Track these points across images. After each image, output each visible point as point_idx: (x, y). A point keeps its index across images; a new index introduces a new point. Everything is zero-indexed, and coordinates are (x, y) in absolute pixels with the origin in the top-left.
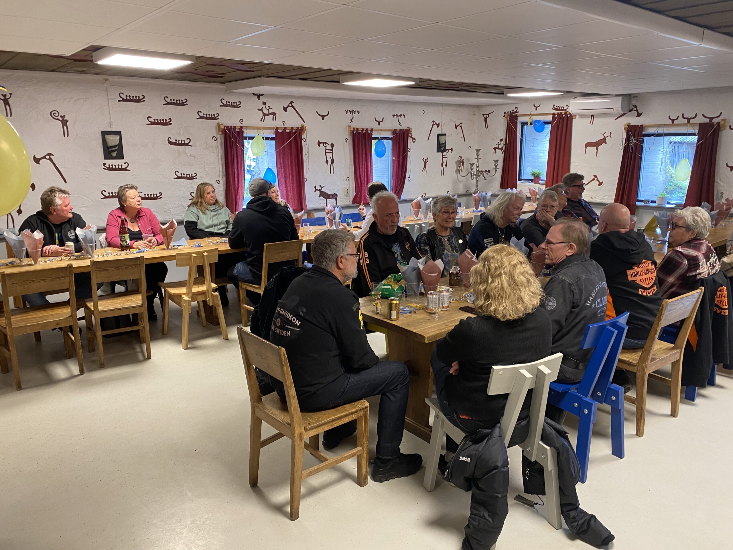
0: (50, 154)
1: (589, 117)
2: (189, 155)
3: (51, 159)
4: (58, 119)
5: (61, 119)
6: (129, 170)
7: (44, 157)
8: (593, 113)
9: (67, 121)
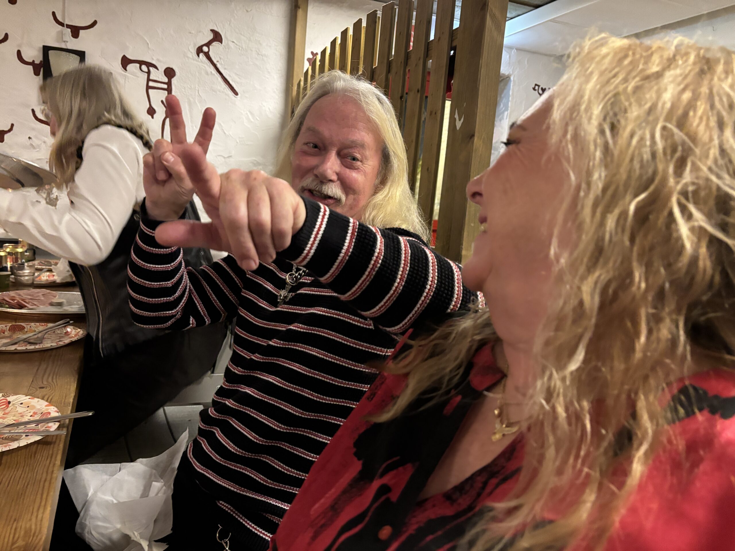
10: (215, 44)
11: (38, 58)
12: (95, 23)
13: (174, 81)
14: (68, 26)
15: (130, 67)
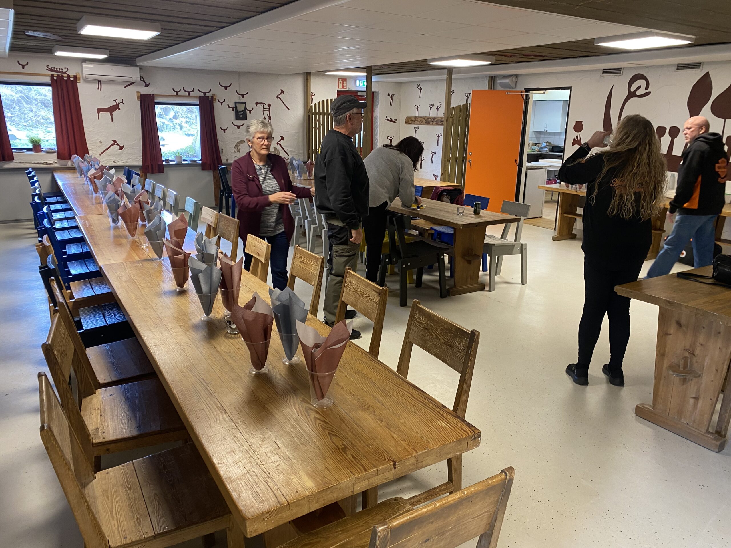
1: (96, 83)
8: (99, 79)
10: (282, 94)
11: (233, 106)
12: (248, 93)
13: (270, 108)
14: (241, 95)
15: (258, 105)
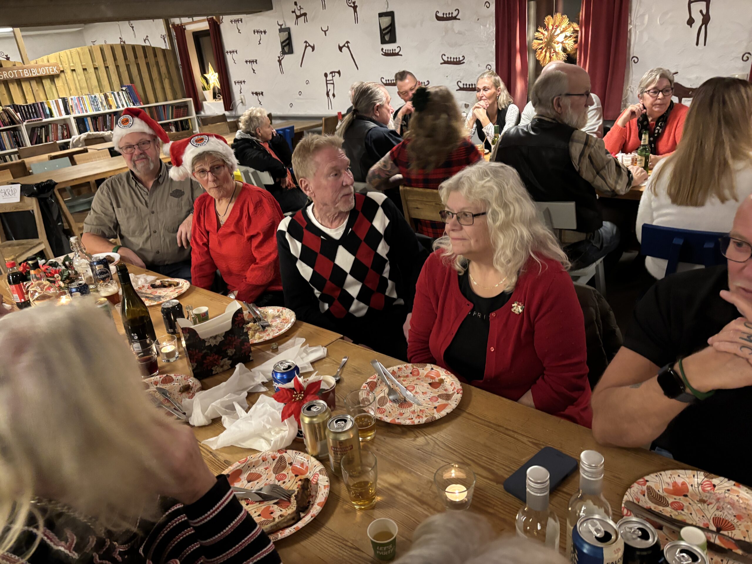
0: (348, 42)
2: (456, 32)
3: (348, 47)
4: (351, 6)
5: (353, 5)
6: (401, 55)
7: (344, 46)
9: (357, 6)
